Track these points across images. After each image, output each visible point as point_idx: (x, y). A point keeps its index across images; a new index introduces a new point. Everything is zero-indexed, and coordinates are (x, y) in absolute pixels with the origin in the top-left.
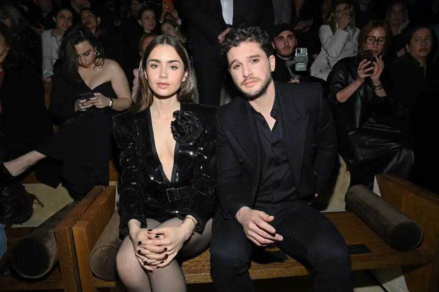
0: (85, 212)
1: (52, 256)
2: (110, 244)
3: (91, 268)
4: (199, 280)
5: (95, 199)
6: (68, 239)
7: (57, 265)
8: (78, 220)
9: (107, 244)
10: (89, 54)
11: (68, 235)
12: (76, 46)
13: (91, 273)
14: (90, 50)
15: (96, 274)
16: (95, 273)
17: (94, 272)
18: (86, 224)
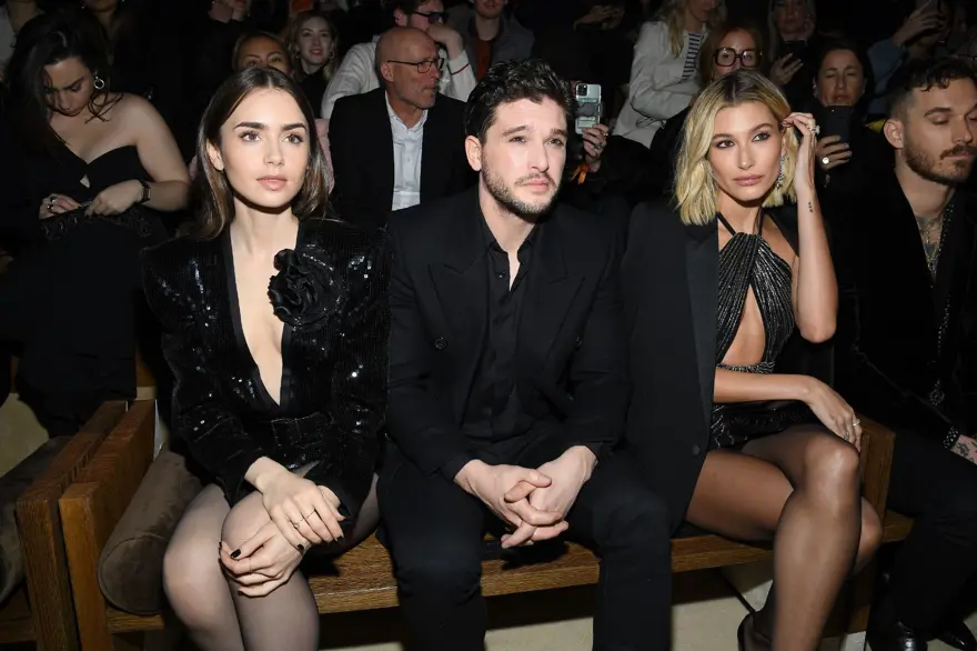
0: (84, 463)
1: (10, 564)
2: (148, 534)
3: (103, 590)
4: (346, 605)
5: (107, 433)
6: (49, 526)
7: (21, 584)
8: (71, 482)
9: (139, 534)
10: (79, 88)
11: (47, 518)
12: (48, 68)
13: (102, 598)
14: (82, 80)
15: (113, 602)
16: (111, 600)
17: (109, 597)
18: (91, 490)
